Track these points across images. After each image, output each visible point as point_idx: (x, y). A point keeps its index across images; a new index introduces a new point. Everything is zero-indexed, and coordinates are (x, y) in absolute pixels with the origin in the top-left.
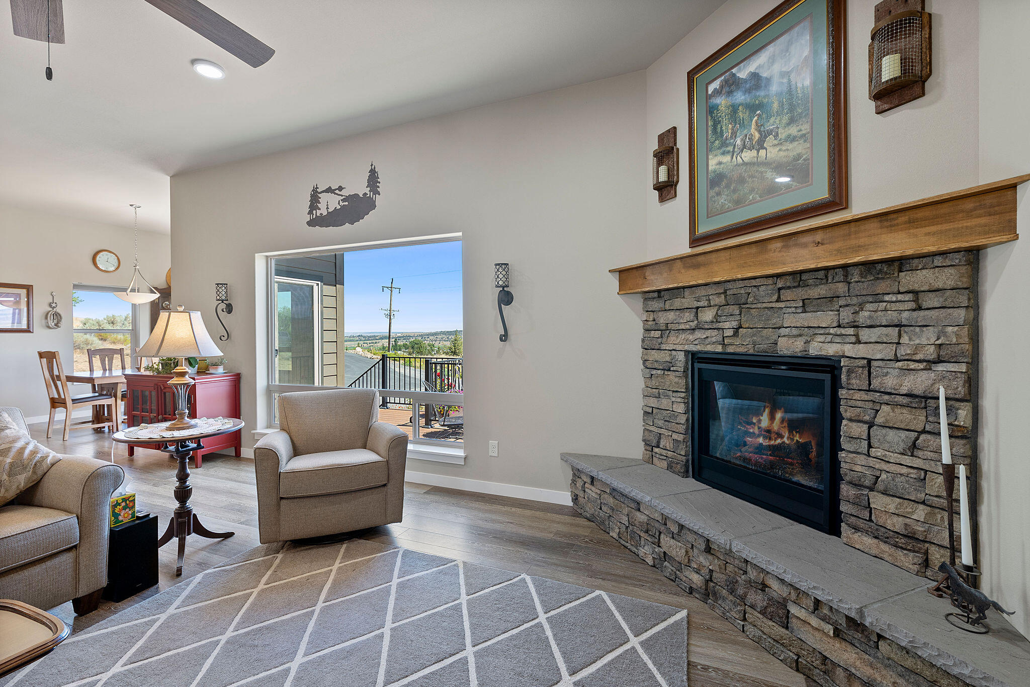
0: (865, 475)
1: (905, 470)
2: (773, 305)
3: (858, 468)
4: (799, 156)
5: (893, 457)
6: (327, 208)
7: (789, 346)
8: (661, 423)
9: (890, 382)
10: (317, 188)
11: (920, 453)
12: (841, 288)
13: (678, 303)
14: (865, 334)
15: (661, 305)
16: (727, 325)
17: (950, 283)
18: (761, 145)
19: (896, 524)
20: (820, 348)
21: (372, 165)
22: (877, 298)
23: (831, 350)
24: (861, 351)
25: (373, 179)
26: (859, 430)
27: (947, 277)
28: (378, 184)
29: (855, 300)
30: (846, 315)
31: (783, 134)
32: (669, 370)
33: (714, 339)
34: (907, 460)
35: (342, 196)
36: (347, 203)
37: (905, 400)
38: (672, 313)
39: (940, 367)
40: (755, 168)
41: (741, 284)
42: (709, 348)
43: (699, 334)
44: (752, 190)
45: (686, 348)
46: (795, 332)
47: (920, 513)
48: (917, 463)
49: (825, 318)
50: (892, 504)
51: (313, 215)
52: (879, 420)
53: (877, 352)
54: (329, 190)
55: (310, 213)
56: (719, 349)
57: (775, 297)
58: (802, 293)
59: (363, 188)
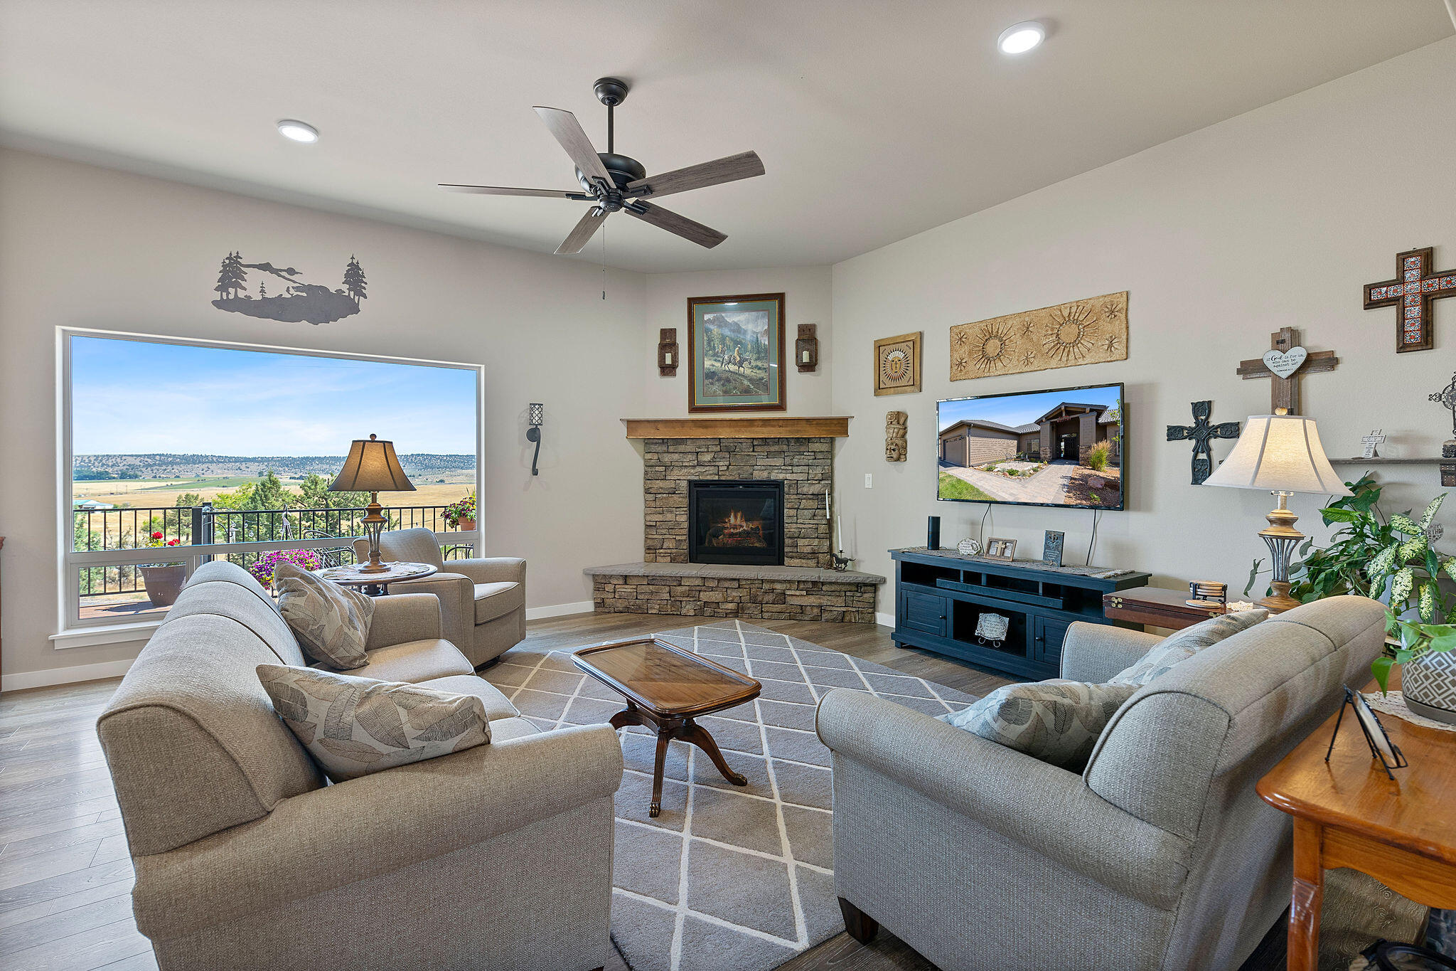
0: (795, 532)
1: (811, 526)
2: (751, 454)
3: (793, 530)
4: (763, 379)
5: (807, 522)
6: (262, 291)
7: (759, 475)
8: (664, 531)
9: (805, 490)
10: (238, 257)
11: (816, 518)
12: (785, 448)
13: (682, 448)
14: (795, 469)
15: (665, 449)
16: (721, 464)
17: (826, 450)
18: (740, 364)
19: (808, 549)
20: (776, 475)
21: (353, 258)
22: (801, 453)
23: (781, 476)
24: (794, 477)
25: (354, 276)
26: (793, 512)
27: (824, 447)
28: (363, 284)
29: (792, 454)
30: (788, 460)
31: (754, 363)
32: (674, 493)
33: (711, 472)
34: (812, 522)
35: (294, 282)
36: (305, 294)
37: (811, 497)
38: (677, 455)
39: (823, 482)
40: (737, 376)
41: (732, 440)
42: (709, 478)
43: (699, 469)
44: (735, 388)
45: (689, 478)
46: (763, 468)
47: (816, 542)
48: (816, 522)
49: (778, 461)
50: (806, 542)
51: (228, 294)
52: (802, 507)
53: (801, 477)
54: (266, 267)
55: (222, 287)
56: (716, 478)
57: (751, 450)
58: (766, 448)
59: (335, 282)
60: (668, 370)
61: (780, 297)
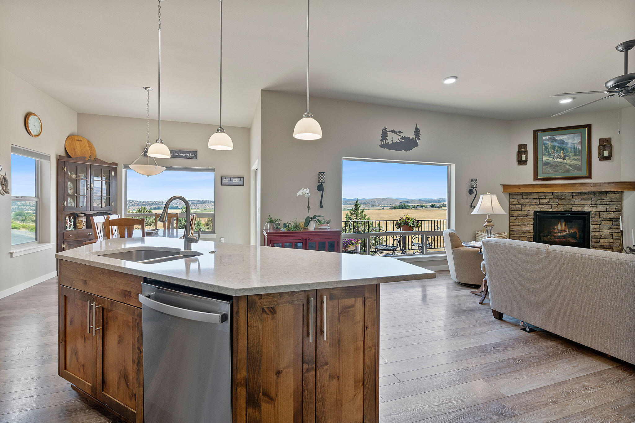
0: (598, 236)
1: (609, 233)
2: (571, 199)
3: (597, 235)
4: (577, 164)
5: (606, 231)
6: (392, 140)
7: (575, 209)
8: (520, 233)
9: (605, 216)
10: (386, 128)
11: (611, 229)
12: (592, 196)
13: (531, 197)
14: (598, 206)
15: (521, 197)
16: (554, 204)
17: (618, 197)
18: (564, 158)
19: (607, 244)
20: (586, 209)
21: (417, 125)
22: (601, 199)
23: (590, 210)
24: (598, 210)
25: (417, 132)
26: (596, 226)
27: (617, 196)
28: (419, 135)
29: (596, 199)
30: (594, 202)
31: (572, 158)
32: (527, 217)
33: (547, 208)
34: (609, 231)
35: (401, 136)
36: (403, 140)
37: (609, 219)
38: (528, 200)
39: (616, 212)
40: (562, 164)
41: (560, 193)
42: (546, 210)
43: (540, 206)
44: (561, 169)
45: (535, 210)
46: (579, 206)
47: (612, 241)
48: (611, 231)
49: (589, 203)
50: (605, 240)
51: (383, 142)
52: (602, 224)
53: (602, 210)
54: (393, 131)
55: (382, 140)
56: (551, 210)
57: (572, 197)
58: (580, 196)
59: (412, 136)
60: (521, 162)
61: (589, 126)
